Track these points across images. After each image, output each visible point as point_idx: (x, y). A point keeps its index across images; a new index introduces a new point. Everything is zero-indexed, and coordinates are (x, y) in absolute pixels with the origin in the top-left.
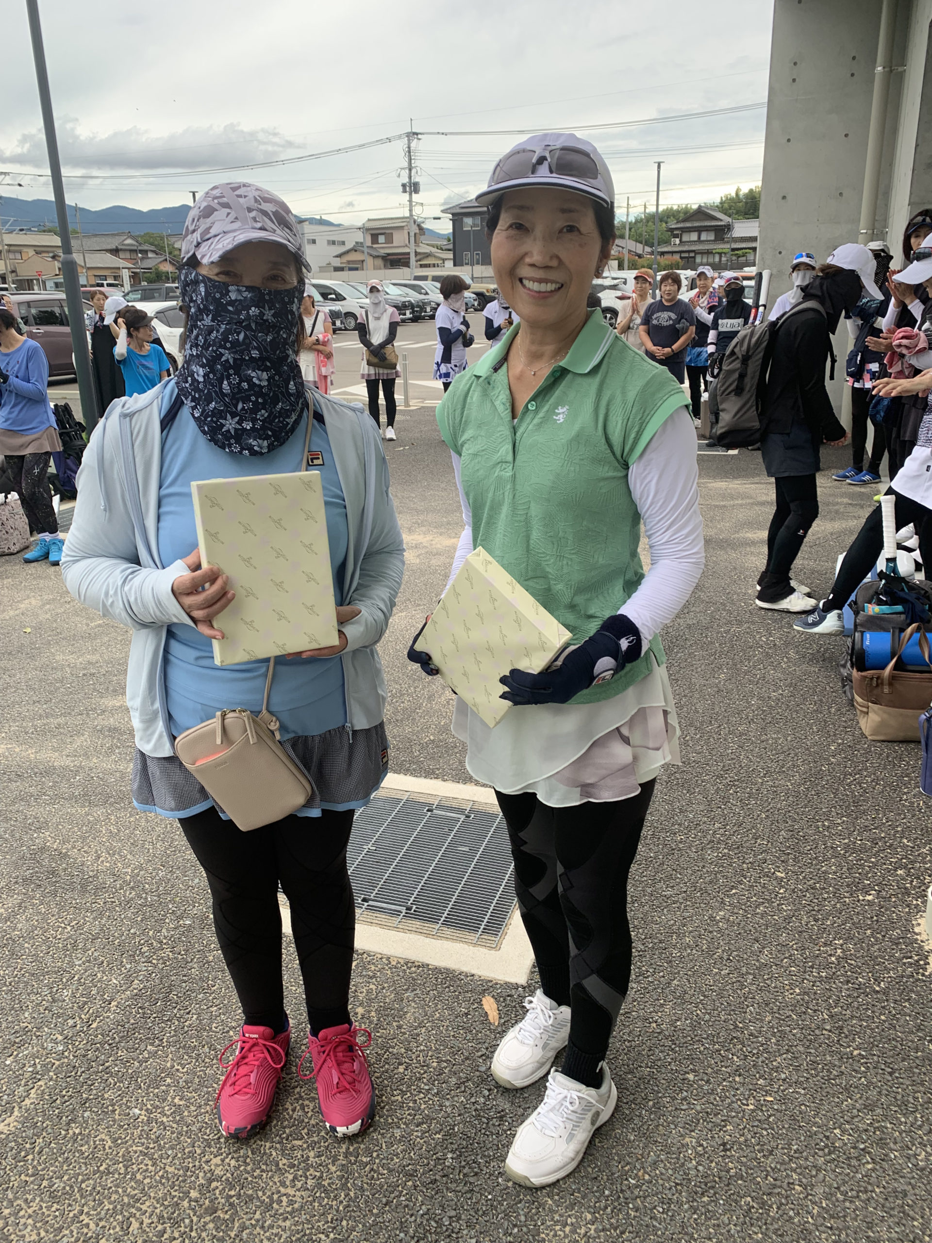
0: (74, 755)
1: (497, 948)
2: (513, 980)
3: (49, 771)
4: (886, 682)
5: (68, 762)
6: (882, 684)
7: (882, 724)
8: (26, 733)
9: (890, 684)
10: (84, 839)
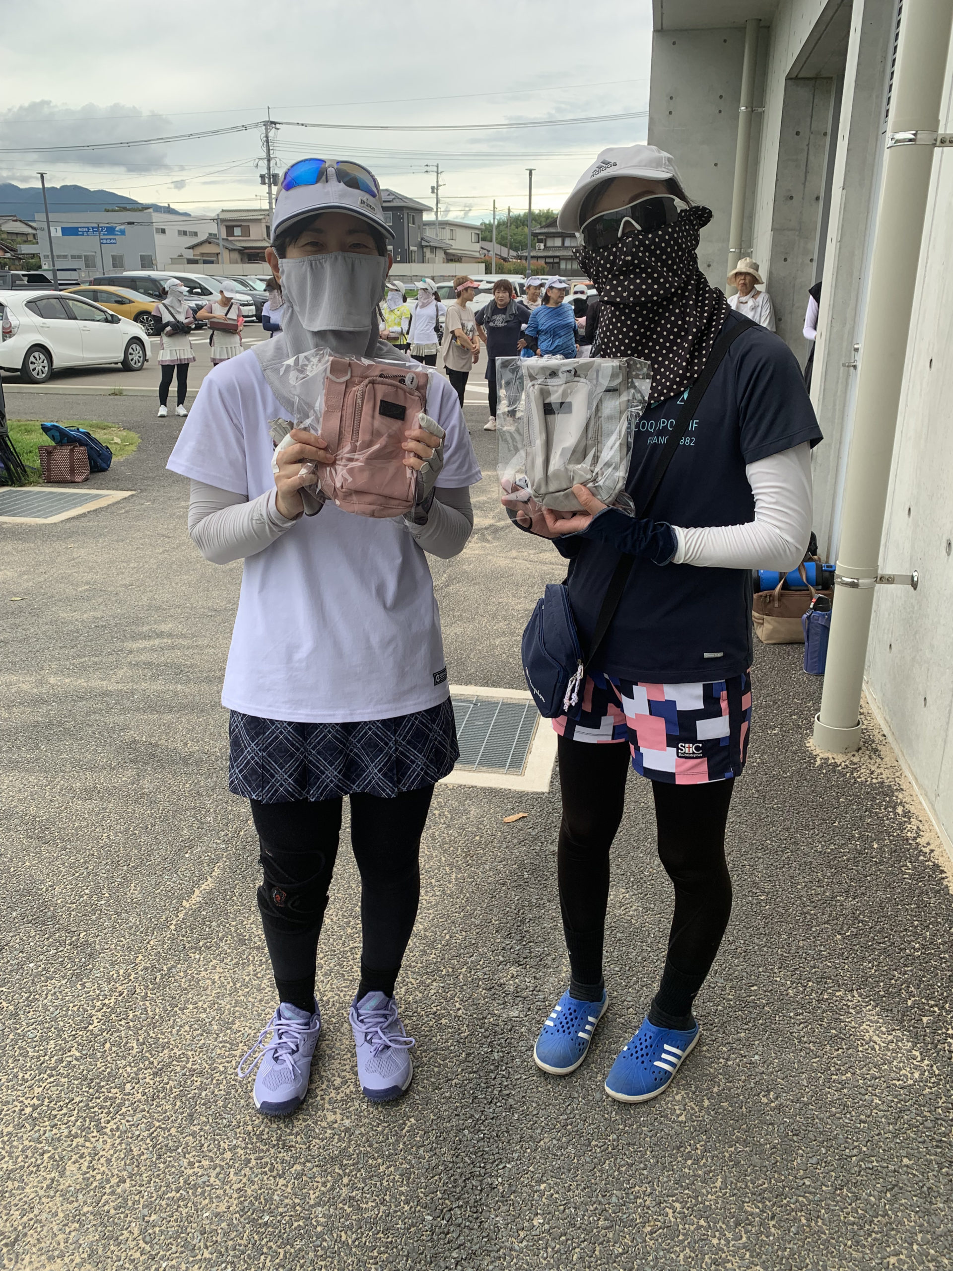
0: (122, 681)
1: (522, 775)
2: (539, 790)
3: (106, 694)
4: (776, 598)
5: (120, 686)
6: (774, 600)
7: (774, 631)
8: (68, 669)
9: (779, 600)
10: (167, 734)
